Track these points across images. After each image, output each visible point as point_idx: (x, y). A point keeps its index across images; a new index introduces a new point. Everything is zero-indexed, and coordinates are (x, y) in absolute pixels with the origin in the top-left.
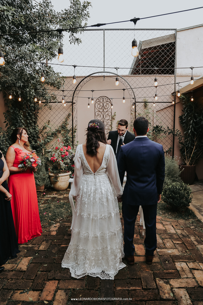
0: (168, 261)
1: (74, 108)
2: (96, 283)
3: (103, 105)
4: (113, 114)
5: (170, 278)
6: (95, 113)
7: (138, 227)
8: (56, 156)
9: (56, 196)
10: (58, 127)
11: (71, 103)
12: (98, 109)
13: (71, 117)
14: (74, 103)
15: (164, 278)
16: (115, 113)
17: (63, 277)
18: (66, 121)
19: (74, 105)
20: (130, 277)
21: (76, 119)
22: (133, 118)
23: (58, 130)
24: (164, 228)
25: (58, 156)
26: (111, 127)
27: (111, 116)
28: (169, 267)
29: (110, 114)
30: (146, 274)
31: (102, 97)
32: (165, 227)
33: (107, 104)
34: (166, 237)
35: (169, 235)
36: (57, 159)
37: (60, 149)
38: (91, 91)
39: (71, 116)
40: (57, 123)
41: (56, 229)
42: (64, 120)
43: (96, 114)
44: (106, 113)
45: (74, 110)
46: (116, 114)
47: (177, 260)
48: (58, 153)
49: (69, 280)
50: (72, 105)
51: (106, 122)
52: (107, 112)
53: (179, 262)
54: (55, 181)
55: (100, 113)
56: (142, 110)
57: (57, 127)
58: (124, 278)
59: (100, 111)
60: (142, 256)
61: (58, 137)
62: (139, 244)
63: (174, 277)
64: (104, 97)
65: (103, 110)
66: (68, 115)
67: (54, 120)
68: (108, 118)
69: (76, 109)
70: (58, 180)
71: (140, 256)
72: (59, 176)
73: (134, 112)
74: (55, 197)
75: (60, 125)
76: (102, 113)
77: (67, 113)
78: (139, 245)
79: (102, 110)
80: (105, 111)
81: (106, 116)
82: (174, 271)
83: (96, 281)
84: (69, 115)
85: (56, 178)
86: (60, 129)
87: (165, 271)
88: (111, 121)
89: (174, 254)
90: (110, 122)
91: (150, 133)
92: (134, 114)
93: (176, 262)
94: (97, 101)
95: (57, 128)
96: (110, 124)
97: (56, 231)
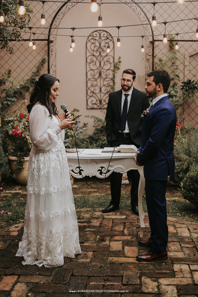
0: (165, 263)
1: (50, 49)
2: (65, 279)
3: (100, 45)
4: (116, 61)
5: (161, 277)
6: (86, 59)
7: (137, 229)
8: (21, 128)
9: (20, 191)
10: (25, 82)
11: (46, 42)
12: (92, 52)
13: (46, 65)
14: (52, 42)
15: (154, 277)
16: (120, 58)
17: (25, 273)
18: (38, 71)
19: (51, 44)
20: (109, 275)
21: (54, 68)
22: (149, 67)
23: (25, 87)
24: (175, 231)
25: (24, 128)
26: (114, 81)
27: (112, 64)
28: (164, 267)
29: (111, 61)
30: (130, 273)
31: (99, 31)
32: (177, 230)
33: (107, 43)
34: (174, 240)
35: (179, 239)
36: (22, 133)
37: (27, 118)
38: (71, 28)
39: (47, 63)
40: (23, 74)
41: (18, 229)
42: (35, 70)
43: (89, 61)
44: (105, 59)
45: (50, 54)
46: (121, 60)
47: (177, 262)
48: (24, 123)
49: (32, 275)
50: (48, 44)
51: (105, 74)
52: (106, 56)
53: (180, 264)
54: (19, 169)
55: (95, 59)
56: (163, 55)
57: (22, 81)
58: (101, 275)
59: (94, 55)
60: (132, 257)
61: (24, 99)
62: (132, 246)
63: (167, 276)
64: (101, 31)
65: (100, 54)
66: (41, 61)
67: (19, 70)
68: (108, 67)
69: (55, 51)
70: (24, 167)
71: (129, 257)
72: (25, 161)
73: (151, 57)
74: (19, 193)
75: (27, 77)
76: (99, 58)
77: (39, 58)
78: (132, 248)
79: (98, 54)
80: (103, 54)
81: (106, 63)
82: (169, 271)
83: (66, 277)
84: (43, 61)
85: (21, 163)
86: (27, 85)
87: (157, 271)
88: (114, 71)
89: (176, 257)
90: (111, 73)
91: (177, 92)
92: (151, 60)
93: (176, 264)
94: (90, 38)
95: (23, 83)
96: (111, 76)
97: (18, 231)
